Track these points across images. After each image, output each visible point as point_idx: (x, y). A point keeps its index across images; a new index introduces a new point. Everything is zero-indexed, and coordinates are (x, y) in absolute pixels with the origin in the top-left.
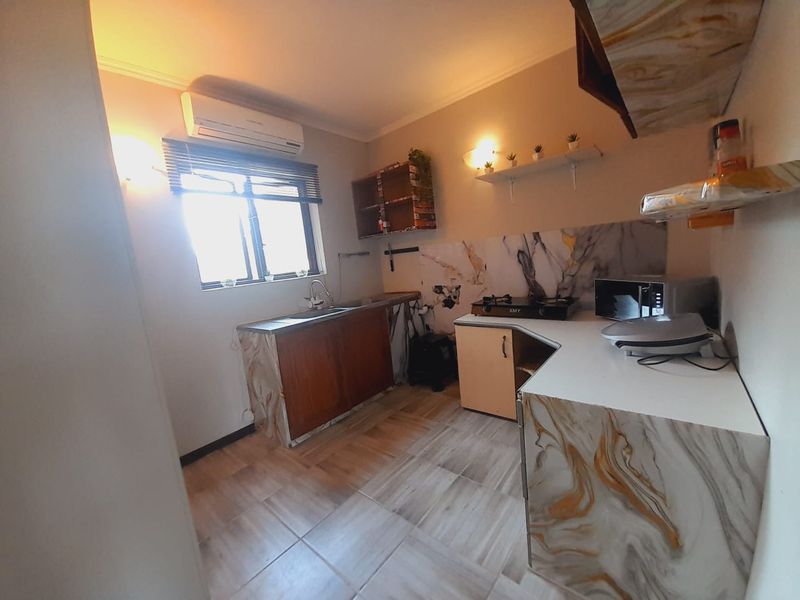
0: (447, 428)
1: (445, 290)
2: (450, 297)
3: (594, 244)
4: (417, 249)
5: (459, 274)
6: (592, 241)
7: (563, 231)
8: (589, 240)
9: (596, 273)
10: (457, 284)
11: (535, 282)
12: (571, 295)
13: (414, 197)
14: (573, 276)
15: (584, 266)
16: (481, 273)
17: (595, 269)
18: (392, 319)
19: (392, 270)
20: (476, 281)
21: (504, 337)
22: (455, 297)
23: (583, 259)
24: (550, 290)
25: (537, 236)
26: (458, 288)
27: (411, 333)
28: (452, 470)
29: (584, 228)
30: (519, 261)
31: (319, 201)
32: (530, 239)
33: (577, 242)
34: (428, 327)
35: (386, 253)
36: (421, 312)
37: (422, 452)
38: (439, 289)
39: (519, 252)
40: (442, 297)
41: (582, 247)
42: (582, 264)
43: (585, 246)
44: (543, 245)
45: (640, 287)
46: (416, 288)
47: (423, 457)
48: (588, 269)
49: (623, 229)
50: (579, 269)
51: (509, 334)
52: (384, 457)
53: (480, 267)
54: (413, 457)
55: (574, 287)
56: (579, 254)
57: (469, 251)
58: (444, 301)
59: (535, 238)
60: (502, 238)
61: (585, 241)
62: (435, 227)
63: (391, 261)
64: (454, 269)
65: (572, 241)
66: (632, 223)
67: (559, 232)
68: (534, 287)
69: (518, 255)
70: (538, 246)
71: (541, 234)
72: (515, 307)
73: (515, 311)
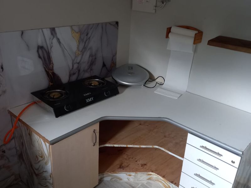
3: (90, 38)
6: (89, 35)
7: (72, 28)
8: (87, 35)
11: (54, 74)
12: (77, 78)
14: (78, 63)
15: (85, 54)
17: (90, 56)
21: (94, 131)
23: (83, 52)
24: (65, 79)
25: (53, 31)
29: (84, 25)
30: (40, 57)
32: (48, 34)
33: (80, 37)
39: (39, 47)
43: (85, 40)
44: (58, 40)
48: (86, 57)
50: (82, 57)
51: (97, 127)
55: (79, 71)
56: (81, 46)
59: (52, 34)
60: (20, 33)
61: (85, 36)
65: (78, 36)
66: (106, 23)
67: (69, 29)
68: (53, 77)
69: (38, 51)
70: (55, 41)
71: (57, 29)
72: (89, 97)
73: (90, 100)
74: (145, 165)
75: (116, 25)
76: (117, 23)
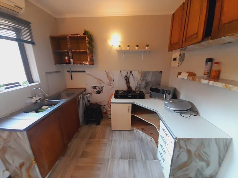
0: (112, 140)
1: (97, 88)
2: (99, 90)
3: (146, 76)
4: (84, 72)
5: (103, 82)
6: (145, 75)
7: (138, 71)
9: (146, 84)
10: (102, 85)
11: (129, 86)
13: (88, 51)
15: (143, 82)
16: (112, 82)
17: (145, 83)
18: (79, 101)
19: (72, 79)
20: (110, 85)
21: (129, 106)
22: (101, 90)
23: (143, 80)
24: (134, 89)
25: (131, 72)
26: (102, 87)
27: (84, 105)
28: (125, 159)
29: (144, 71)
30: (125, 79)
31: (32, 43)
32: (129, 72)
33: (142, 75)
34: (89, 101)
35: (68, 72)
36: (87, 96)
37: (110, 156)
38: (94, 87)
39: (125, 76)
40: (96, 90)
41: (143, 76)
42: (142, 81)
43: (144, 76)
44: (133, 75)
45: (165, 91)
46: (84, 86)
47: (112, 158)
48: (144, 83)
49: (153, 73)
50: (141, 83)
51: (131, 105)
52: (97, 165)
53: (111, 80)
54: (108, 160)
55: (140, 87)
56: (142, 78)
57: (108, 75)
58: (96, 92)
59: (130, 72)
60: (120, 71)
61: (144, 75)
62: (93, 64)
63: (71, 76)
64: (101, 80)
65: (141, 74)
66: (155, 71)
67: (137, 71)
68: (129, 87)
69: (125, 77)
70: (131, 75)
71: (132, 71)
72: (129, 96)
73: (129, 97)
74: (153, 134)
75: (161, 73)
76: (161, 72)
